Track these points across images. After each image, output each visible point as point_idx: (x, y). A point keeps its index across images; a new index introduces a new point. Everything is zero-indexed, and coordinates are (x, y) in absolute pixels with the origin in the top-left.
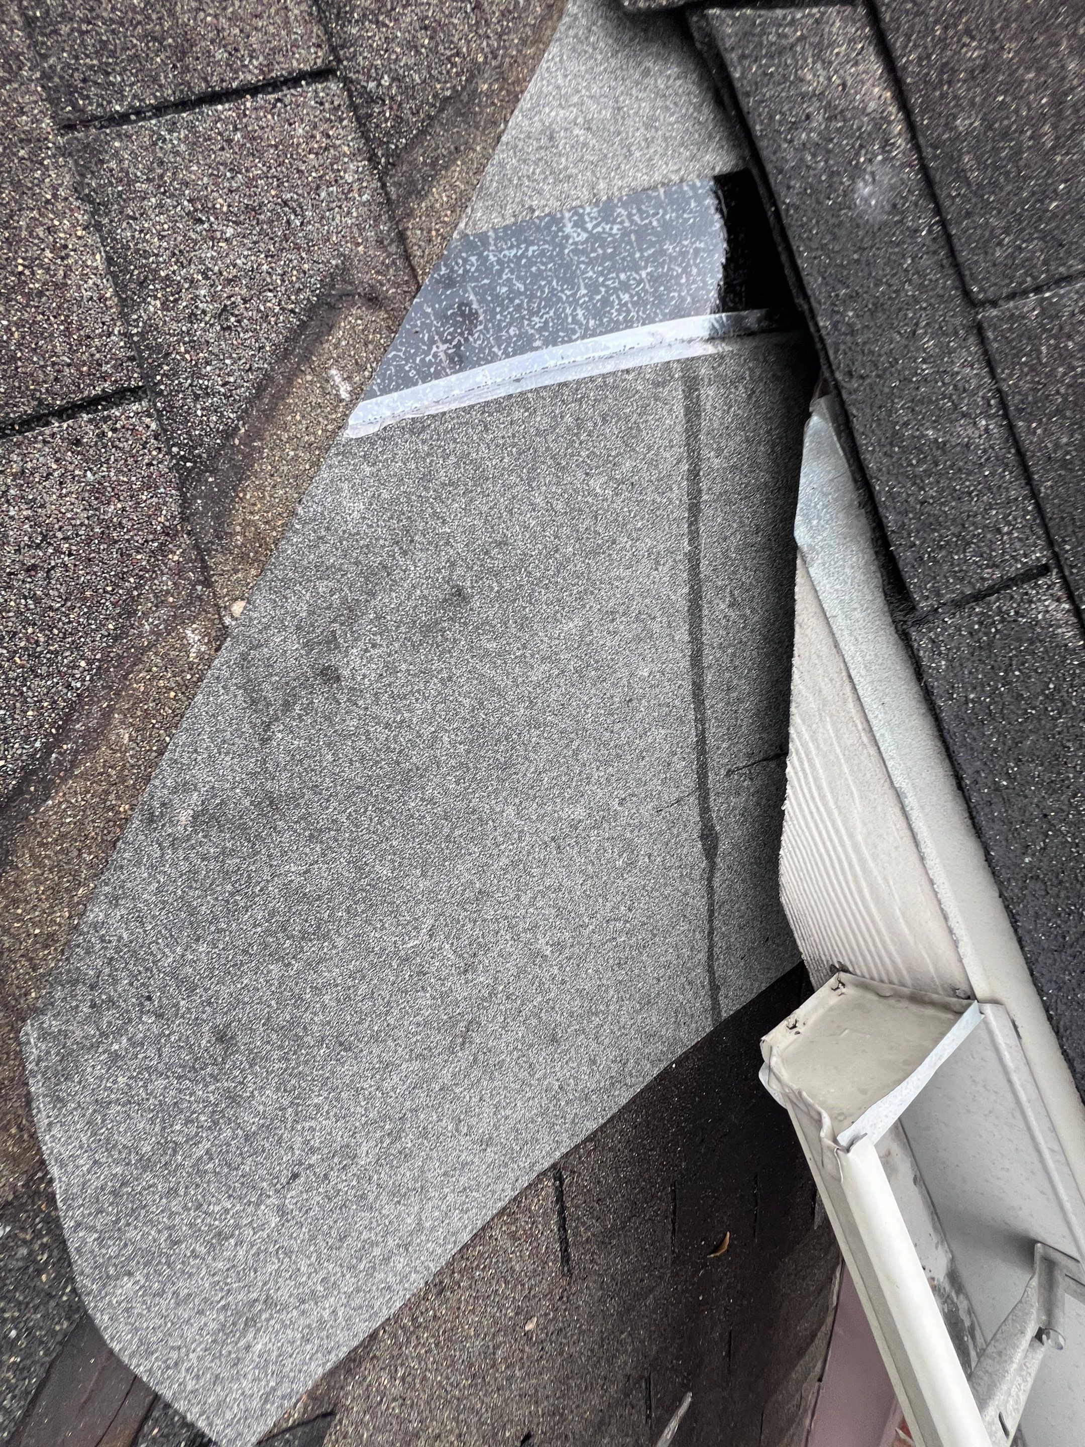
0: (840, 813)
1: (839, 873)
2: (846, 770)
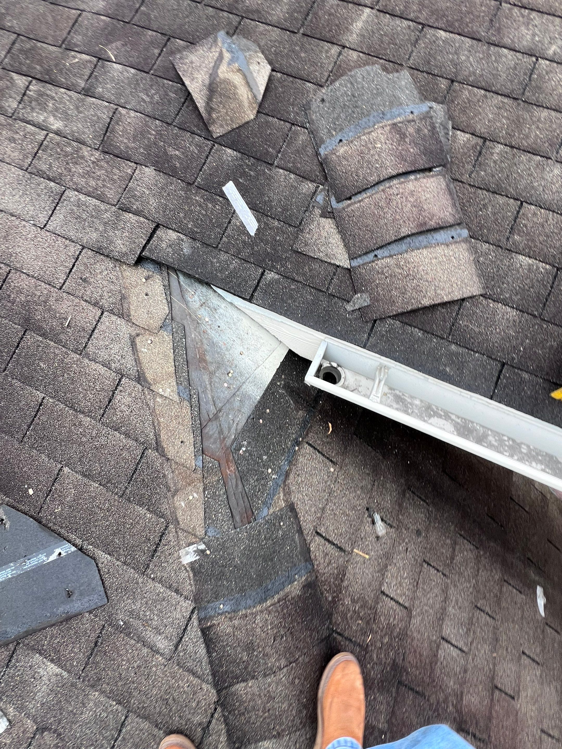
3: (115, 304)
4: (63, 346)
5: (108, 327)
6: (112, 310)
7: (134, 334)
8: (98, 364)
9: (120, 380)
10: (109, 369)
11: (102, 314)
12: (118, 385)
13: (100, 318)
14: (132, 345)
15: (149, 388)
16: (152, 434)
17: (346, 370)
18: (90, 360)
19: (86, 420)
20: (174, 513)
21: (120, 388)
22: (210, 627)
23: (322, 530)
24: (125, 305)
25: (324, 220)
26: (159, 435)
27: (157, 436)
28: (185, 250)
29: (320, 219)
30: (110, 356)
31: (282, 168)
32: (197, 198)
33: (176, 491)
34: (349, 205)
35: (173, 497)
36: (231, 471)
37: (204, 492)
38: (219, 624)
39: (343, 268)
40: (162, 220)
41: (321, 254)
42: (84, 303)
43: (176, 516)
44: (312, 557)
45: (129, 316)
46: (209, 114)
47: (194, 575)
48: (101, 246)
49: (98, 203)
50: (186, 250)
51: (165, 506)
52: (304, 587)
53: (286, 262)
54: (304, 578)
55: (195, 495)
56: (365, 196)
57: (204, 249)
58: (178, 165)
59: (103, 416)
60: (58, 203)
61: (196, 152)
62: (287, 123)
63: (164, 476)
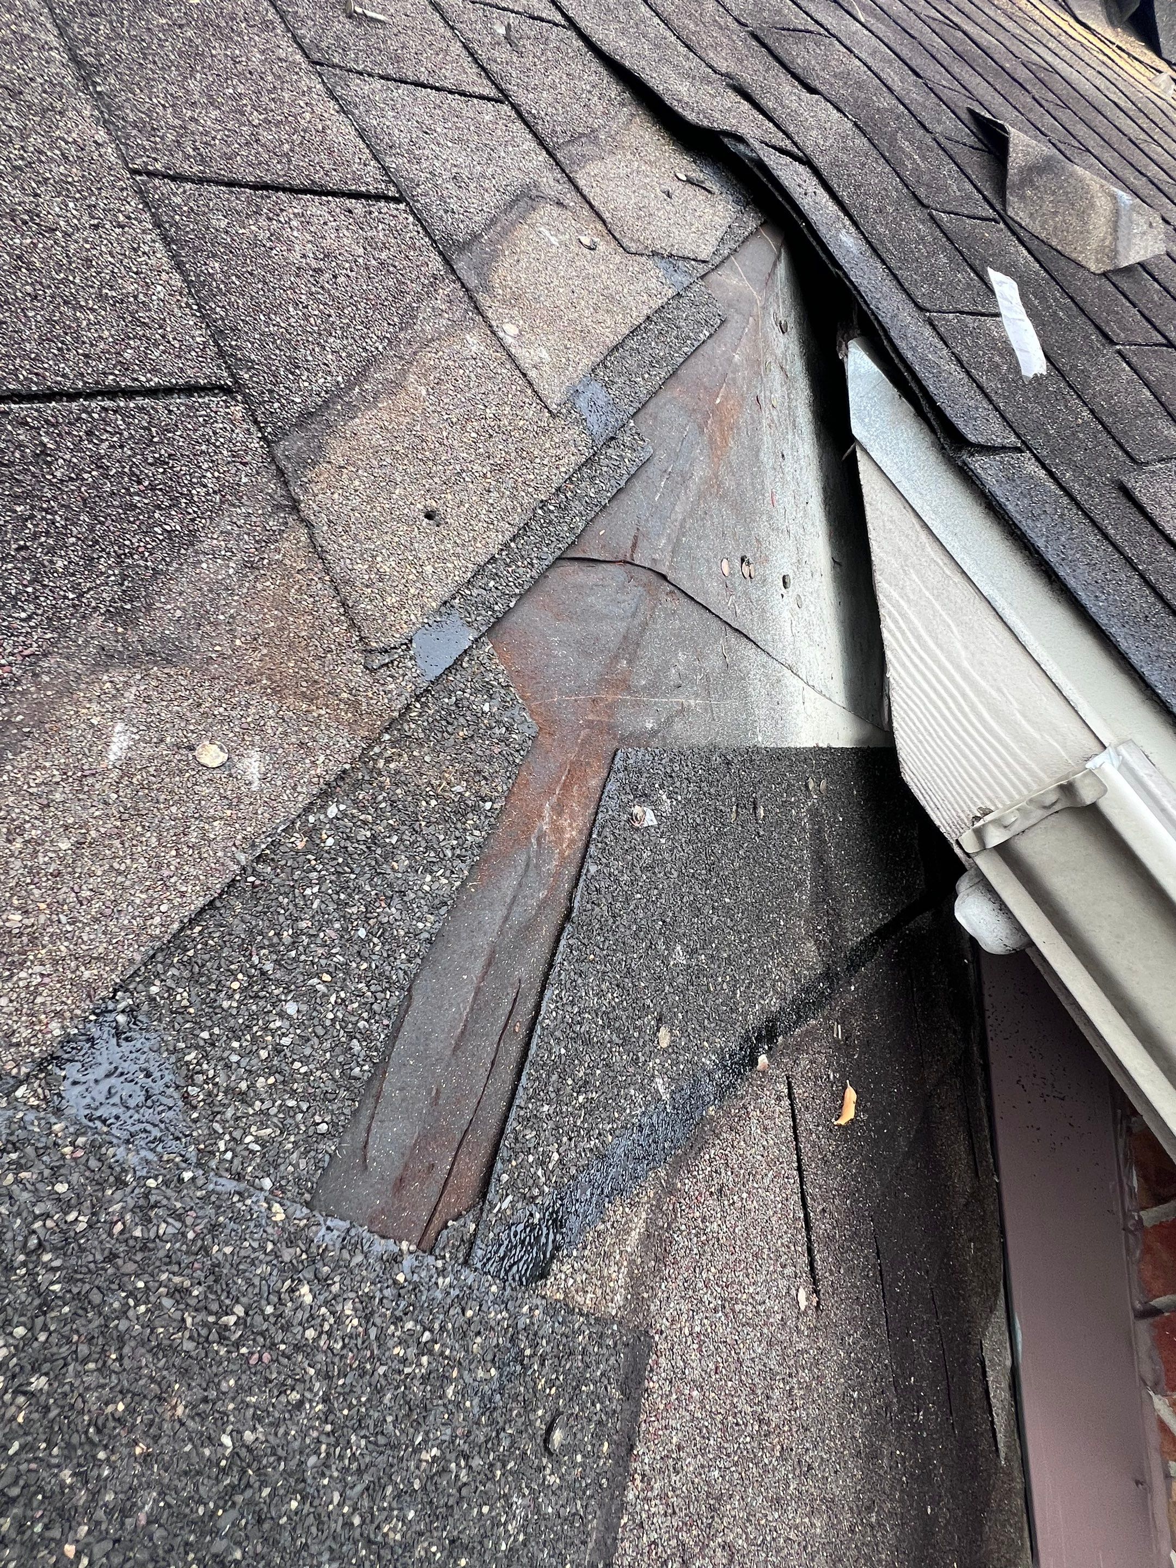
0: (942, 650)
1: (956, 712)
2: (938, 607)
4: (279, 13)
5: (479, 121)
7: (550, 193)
9: (380, 196)
10: (374, 153)
11: (494, 100)
12: (355, 195)
13: (475, 96)
14: (518, 197)
15: (468, 291)
16: (320, 379)
18: (330, 93)
21: (353, 204)
24: (583, 150)
28: (843, 237)
30: (415, 144)
31: (1129, 365)
32: (921, 226)
36: (558, 830)
37: (326, 795)
50: (847, 241)
57: (889, 283)
58: (909, 165)
61: (957, 193)
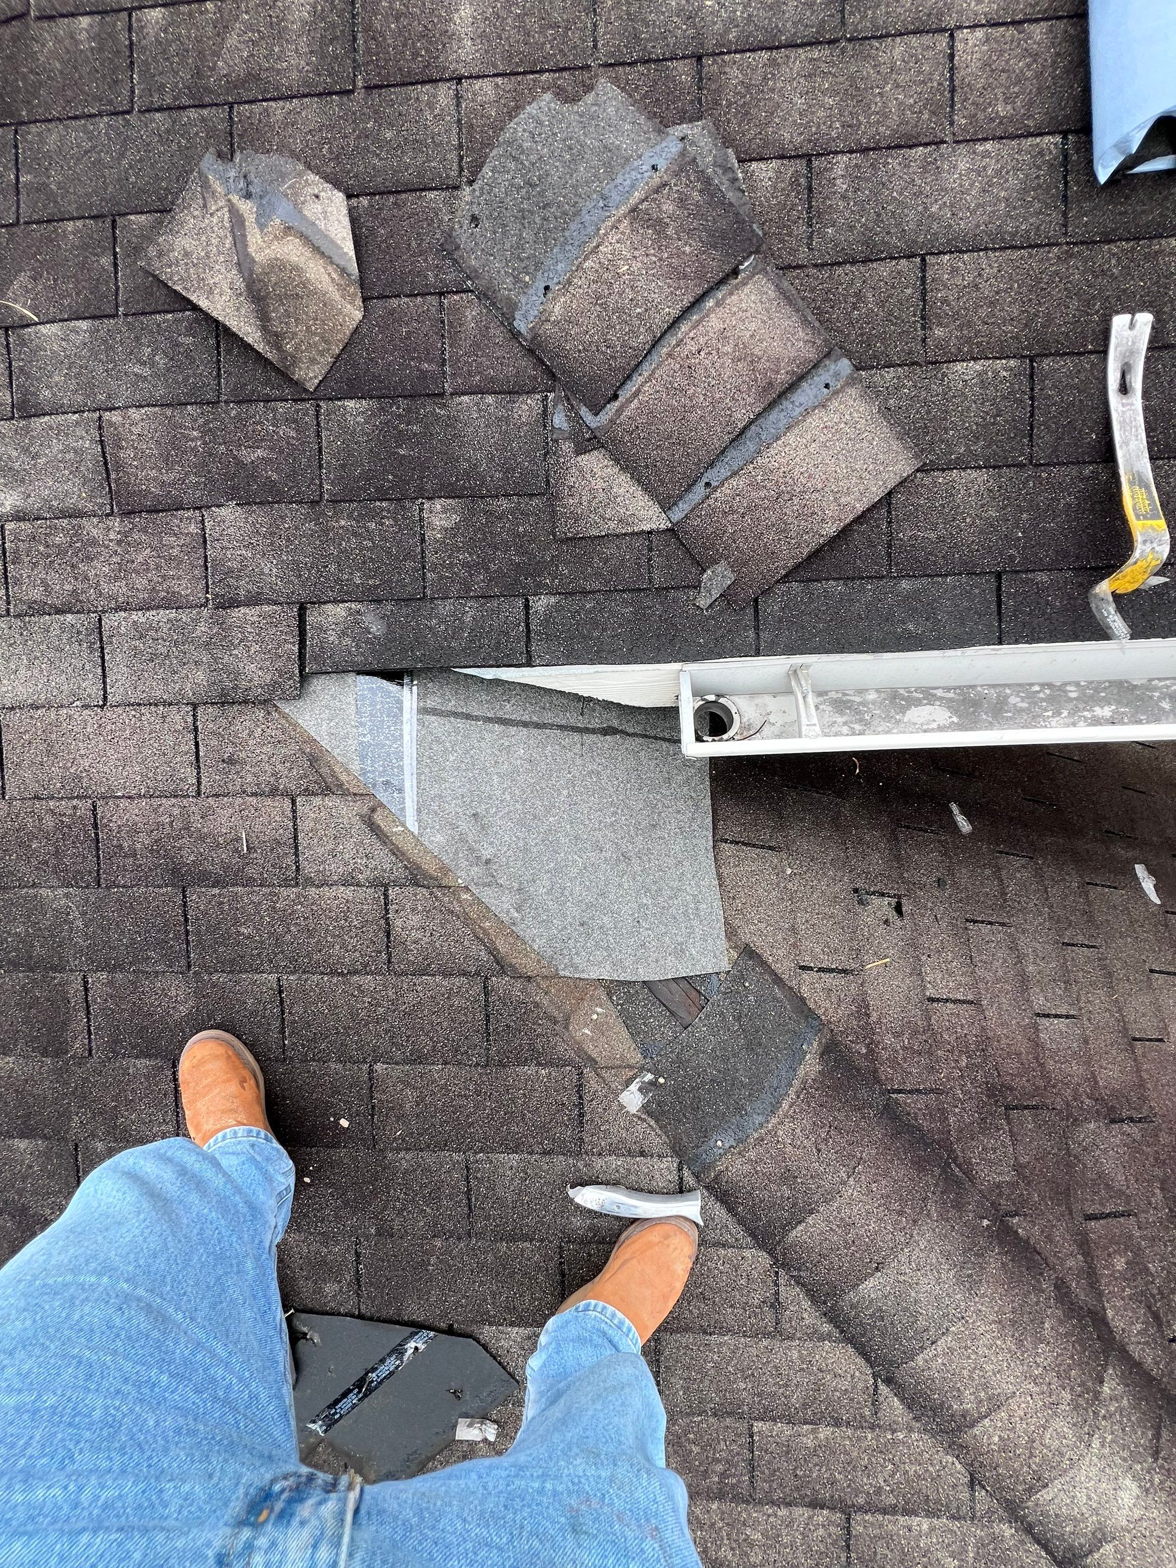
3: (306, 776)
4: (261, 885)
5: (316, 820)
6: (306, 790)
7: (365, 810)
8: (334, 888)
9: (386, 896)
10: (357, 885)
11: (294, 802)
12: (386, 904)
13: (294, 811)
14: (372, 830)
15: (440, 886)
16: (482, 953)
17: (731, 698)
18: (318, 887)
19: (367, 981)
20: (580, 1051)
21: (392, 908)
22: (716, 1177)
23: (807, 961)
24: (325, 771)
25: (586, 457)
26: (495, 949)
27: (492, 951)
28: (374, 629)
29: (579, 459)
30: (346, 864)
31: (463, 394)
32: (343, 523)
33: (567, 1019)
34: (619, 411)
35: (566, 1028)
37: (611, 998)
38: (727, 1168)
39: (658, 532)
40: (304, 595)
41: (612, 525)
42: (253, 800)
43: (586, 1053)
44: (812, 1006)
45: (341, 786)
46: (279, 348)
47: (657, 1121)
48: (223, 689)
49: (172, 614)
50: (376, 628)
51: (561, 1048)
52: (822, 1055)
53: (557, 566)
54: (815, 1044)
55: (599, 1010)
56: (640, 379)
57: (404, 611)
58: (275, 477)
59: (389, 961)
60: (102, 648)
61: (293, 434)
62: (429, 297)
63: (537, 1005)
